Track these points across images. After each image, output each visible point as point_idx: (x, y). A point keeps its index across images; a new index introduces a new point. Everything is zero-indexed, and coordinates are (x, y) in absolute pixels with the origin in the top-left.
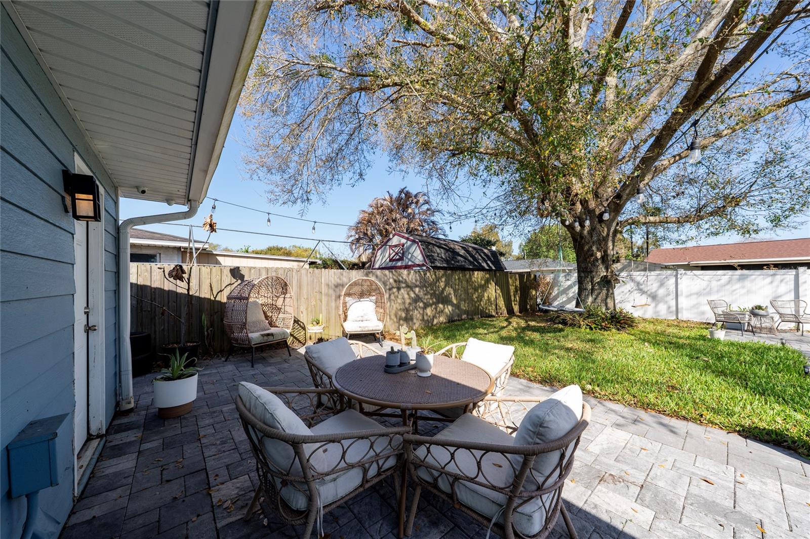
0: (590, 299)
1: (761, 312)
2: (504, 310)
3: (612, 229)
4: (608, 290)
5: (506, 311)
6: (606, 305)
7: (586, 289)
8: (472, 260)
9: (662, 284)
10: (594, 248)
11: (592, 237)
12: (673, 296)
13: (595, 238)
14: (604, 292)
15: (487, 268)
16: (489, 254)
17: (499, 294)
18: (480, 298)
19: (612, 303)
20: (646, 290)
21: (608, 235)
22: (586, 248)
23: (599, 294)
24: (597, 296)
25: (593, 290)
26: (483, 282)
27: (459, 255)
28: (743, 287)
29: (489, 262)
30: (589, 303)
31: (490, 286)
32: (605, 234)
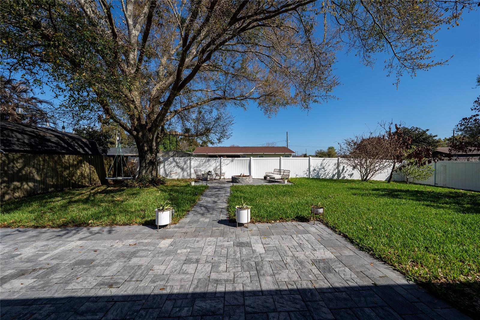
0: (144, 172)
1: (210, 173)
2: (98, 181)
3: (155, 136)
4: (153, 167)
5: (100, 182)
6: (152, 174)
7: (142, 166)
8: (66, 146)
9: (185, 163)
10: (145, 145)
11: (143, 139)
12: (189, 168)
13: (145, 140)
14: (151, 167)
15: (83, 153)
16: (88, 143)
17: (93, 171)
18: (72, 175)
19: (155, 173)
20: (180, 165)
21: (153, 138)
22: (141, 144)
23: (149, 168)
24: (147, 170)
25: (146, 167)
26: (75, 163)
27: (49, 141)
28: (209, 164)
29: (86, 149)
30: (143, 174)
31: (83, 165)
32: (151, 138)
